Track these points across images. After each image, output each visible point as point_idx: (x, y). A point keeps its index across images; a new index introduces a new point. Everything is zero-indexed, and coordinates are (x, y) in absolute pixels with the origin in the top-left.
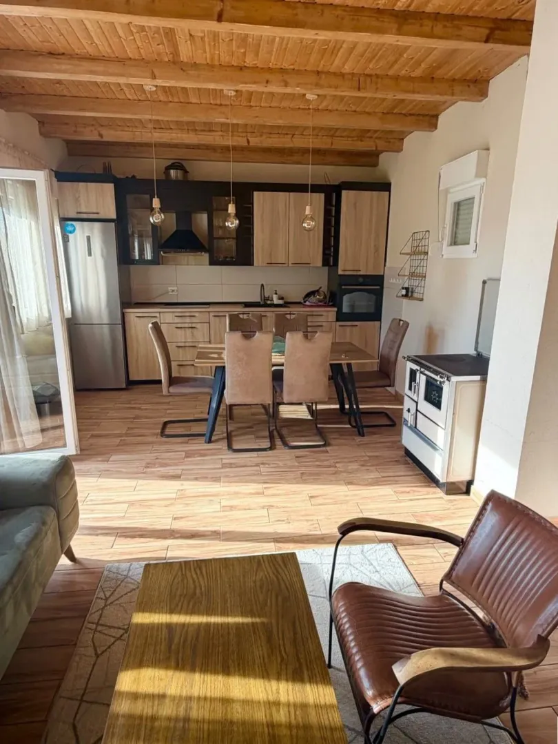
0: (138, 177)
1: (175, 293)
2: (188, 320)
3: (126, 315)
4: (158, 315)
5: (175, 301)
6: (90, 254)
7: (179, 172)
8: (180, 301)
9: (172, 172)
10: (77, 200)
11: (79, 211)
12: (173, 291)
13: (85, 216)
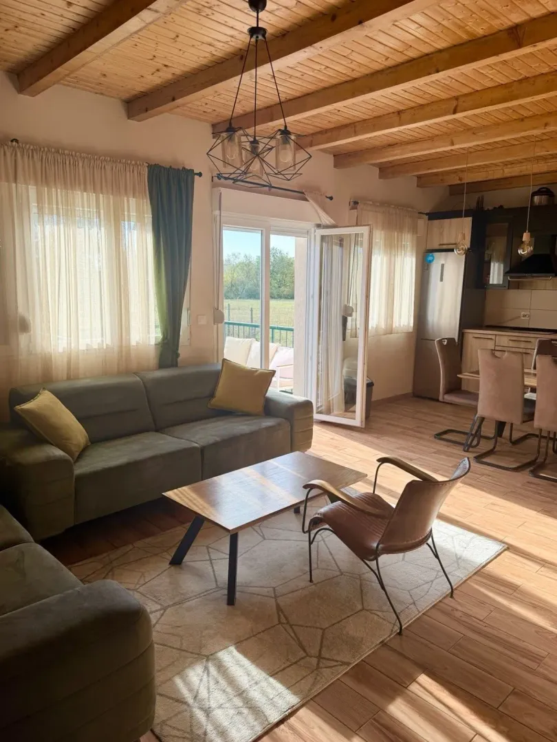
0: (505, 207)
1: (527, 318)
2: (523, 345)
3: (466, 335)
4: (493, 337)
5: (526, 326)
6: (442, 280)
7: (544, 198)
8: (531, 327)
9: (536, 198)
10: (441, 234)
11: (441, 243)
12: (524, 316)
13: (445, 247)
